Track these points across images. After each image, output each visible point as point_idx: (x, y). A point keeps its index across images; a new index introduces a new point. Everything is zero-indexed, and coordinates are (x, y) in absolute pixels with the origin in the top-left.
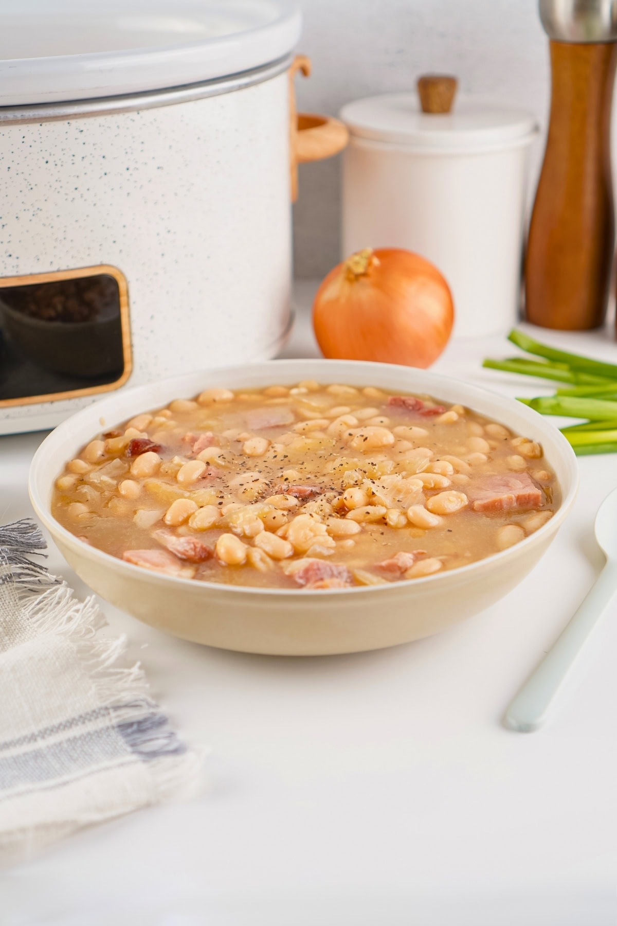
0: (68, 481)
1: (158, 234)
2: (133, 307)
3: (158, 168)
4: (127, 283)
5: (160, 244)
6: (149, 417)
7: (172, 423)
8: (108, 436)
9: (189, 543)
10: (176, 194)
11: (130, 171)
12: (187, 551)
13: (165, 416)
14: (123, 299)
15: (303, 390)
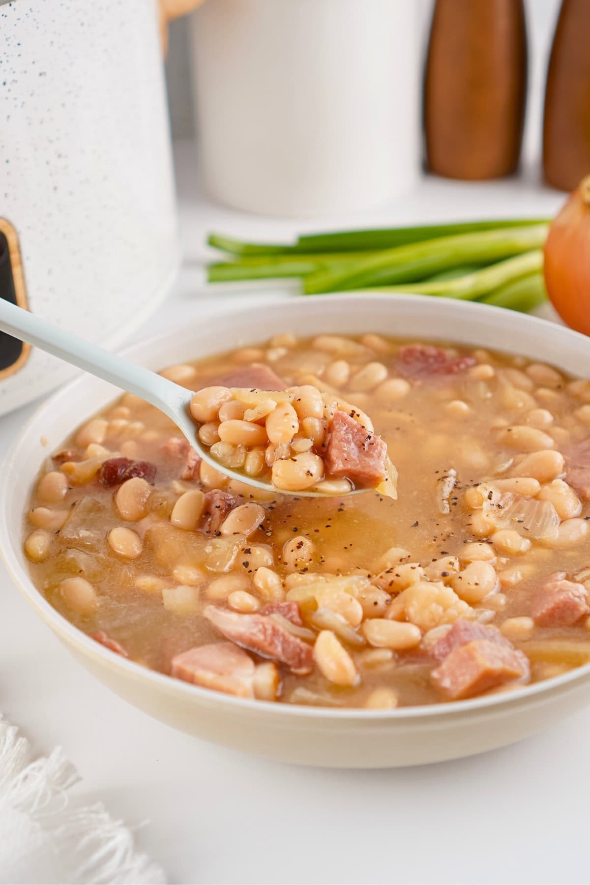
0: (40, 543)
1: (48, 163)
2: (27, 264)
3: (41, 75)
4: (17, 233)
5: (51, 175)
6: (104, 423)
7: (138, 425)
8: (60, 459)
9: (256, 623)
10: (63, 105)
11: (8, 86)
12: (254, 635)
13: (122, 417)
14: (14, 257)
15: (282, 352)
